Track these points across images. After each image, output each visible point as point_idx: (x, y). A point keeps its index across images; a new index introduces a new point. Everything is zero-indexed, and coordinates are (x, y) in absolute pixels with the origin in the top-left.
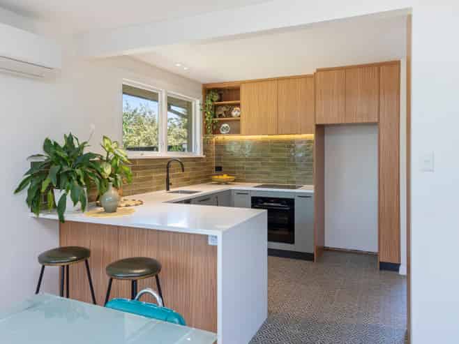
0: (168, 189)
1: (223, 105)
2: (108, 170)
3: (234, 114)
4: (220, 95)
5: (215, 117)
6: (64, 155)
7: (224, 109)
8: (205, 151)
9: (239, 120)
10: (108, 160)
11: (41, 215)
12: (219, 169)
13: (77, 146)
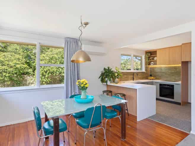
0: (133, 80)
1: (151, 57)
2: (116, 74)
3: (155, 59)
4: (151, 54)
5: (149, 60)
6: (107, 71)
7: (152, 58)
8: (146, 70)
9: (156, 61)
10: (117, 72)
11: (103, 83)
12: (151, 75)
13: (110, 69)
